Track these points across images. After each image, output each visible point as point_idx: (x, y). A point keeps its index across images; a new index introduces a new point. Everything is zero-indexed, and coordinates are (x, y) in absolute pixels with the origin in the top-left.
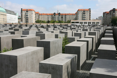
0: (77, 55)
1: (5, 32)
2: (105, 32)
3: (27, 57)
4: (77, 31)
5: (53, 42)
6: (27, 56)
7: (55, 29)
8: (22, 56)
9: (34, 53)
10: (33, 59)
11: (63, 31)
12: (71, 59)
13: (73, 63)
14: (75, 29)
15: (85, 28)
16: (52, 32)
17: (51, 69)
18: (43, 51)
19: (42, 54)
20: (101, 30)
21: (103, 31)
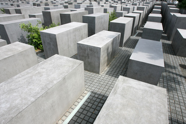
0: (120, 33)
1: (60, 6)
2: (153, 7)
3: (67, 35)
4: (127, 5)
5: (99, 18)
6: (68, 33)
7: (107, 3)
8: (62, 34)
9: (77, 30)
10: (75, 36)
11: (113, 5)
12: (112, 39)
13: (115, 43)
14: (125, 3)
15: (135, 3)
16: (102, 6)
17: (89, 50)
18: (87, 27)
19: (86, 31)
20: (149, 5)
21: (151, 6)
